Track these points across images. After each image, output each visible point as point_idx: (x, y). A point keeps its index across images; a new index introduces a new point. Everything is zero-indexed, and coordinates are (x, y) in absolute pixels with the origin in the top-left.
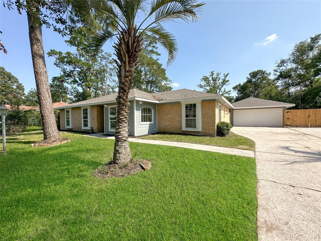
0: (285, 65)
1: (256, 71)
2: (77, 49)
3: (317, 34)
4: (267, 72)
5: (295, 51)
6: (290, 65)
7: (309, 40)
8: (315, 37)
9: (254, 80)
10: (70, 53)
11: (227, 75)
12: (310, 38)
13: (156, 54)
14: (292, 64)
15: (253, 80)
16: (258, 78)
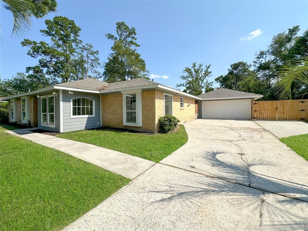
0: (264, 56)
1: (237, 63)
2: (52, 39)
3: (295, 26)
4: (247, 64)
5: (274, 43)
6: (269, 56)
7: (287, 32)
8: (293, 29)
9: (236, 72)
10: (43, 42)
11: (209, 67)
12: (288, 30)
13: (135, 45)
14: (271, 56)
15: (234, 72)
16: (240, 70)
